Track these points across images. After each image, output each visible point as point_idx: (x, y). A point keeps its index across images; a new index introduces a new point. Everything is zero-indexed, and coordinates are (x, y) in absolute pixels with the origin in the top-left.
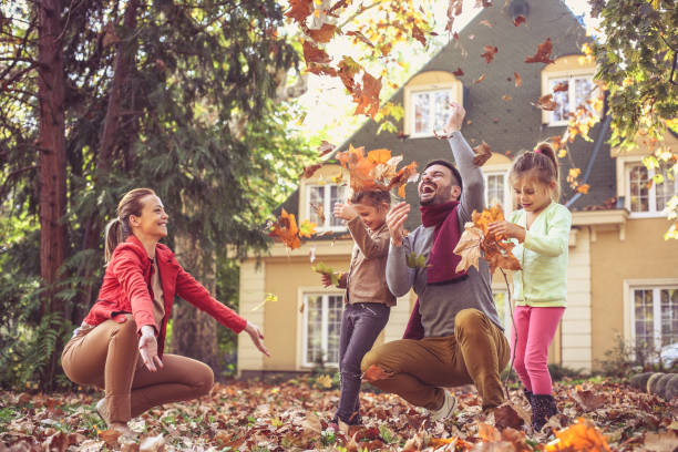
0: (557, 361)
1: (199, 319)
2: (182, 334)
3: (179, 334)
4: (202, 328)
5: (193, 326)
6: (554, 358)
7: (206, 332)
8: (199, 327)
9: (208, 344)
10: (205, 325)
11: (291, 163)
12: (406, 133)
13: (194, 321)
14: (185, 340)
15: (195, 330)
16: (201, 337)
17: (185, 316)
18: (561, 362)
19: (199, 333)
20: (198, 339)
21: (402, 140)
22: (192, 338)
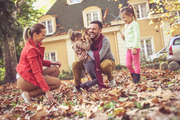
0: (119, 64)
1: (12, 64)
2: (8, 70)
3: (7, 70)
5: (11, 67)
6: (117, 63)
8: (12, 67)
10: (14, 66)
11: (36, 17)
12: (67, 4)
13: (11, 65)
14: (9, 71)
15: (11, 68)
17: (8, 64)
18: (120, 64)
19: (13, 69)
20: (13, 71)
21: (66, 6)
22: (11, 70)
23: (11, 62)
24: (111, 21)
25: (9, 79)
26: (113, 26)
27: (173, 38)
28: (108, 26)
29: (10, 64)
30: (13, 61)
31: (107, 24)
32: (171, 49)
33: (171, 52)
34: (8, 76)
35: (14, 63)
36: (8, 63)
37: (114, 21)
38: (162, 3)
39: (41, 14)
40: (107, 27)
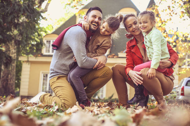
1: (9, 78)
2: (3, 83)
4: (10, 81)
5: (7, 80)
7: (12, 82)
8: (9, 80)
9: (12, 86)
10: (11, 80)
14: (4, 84)
16: (10, 84)
17: (5, 77)
19: (9, 82)
22: (7, 84)
23: (8, 75)
24: (119, 52)
25: (3, 92)
26: (120, 57)
27: (187, 79)
28: (115, 57)
29: (7, 77)
30: (11, 75)
31: (114, 54)
32: (183, 89)
33: (183, 92)
34: (2, 89)
35: (11, 76)
36: (5, 75)
37: (122, 53)
38: (176, 43)
39: (46, 32)
40: (113, 58)
